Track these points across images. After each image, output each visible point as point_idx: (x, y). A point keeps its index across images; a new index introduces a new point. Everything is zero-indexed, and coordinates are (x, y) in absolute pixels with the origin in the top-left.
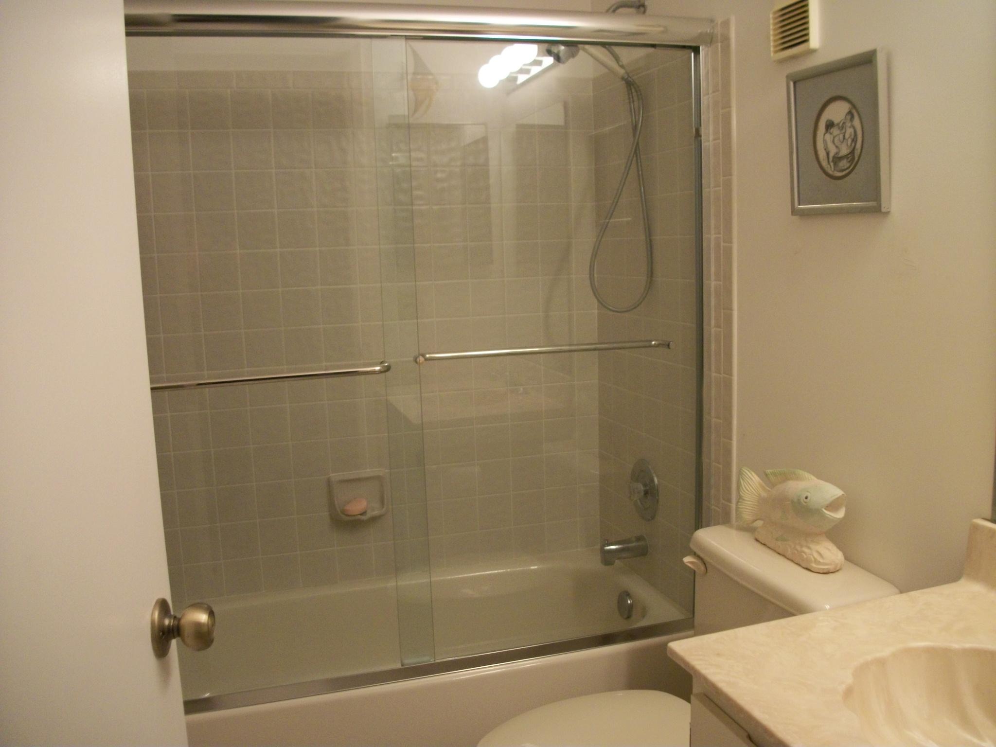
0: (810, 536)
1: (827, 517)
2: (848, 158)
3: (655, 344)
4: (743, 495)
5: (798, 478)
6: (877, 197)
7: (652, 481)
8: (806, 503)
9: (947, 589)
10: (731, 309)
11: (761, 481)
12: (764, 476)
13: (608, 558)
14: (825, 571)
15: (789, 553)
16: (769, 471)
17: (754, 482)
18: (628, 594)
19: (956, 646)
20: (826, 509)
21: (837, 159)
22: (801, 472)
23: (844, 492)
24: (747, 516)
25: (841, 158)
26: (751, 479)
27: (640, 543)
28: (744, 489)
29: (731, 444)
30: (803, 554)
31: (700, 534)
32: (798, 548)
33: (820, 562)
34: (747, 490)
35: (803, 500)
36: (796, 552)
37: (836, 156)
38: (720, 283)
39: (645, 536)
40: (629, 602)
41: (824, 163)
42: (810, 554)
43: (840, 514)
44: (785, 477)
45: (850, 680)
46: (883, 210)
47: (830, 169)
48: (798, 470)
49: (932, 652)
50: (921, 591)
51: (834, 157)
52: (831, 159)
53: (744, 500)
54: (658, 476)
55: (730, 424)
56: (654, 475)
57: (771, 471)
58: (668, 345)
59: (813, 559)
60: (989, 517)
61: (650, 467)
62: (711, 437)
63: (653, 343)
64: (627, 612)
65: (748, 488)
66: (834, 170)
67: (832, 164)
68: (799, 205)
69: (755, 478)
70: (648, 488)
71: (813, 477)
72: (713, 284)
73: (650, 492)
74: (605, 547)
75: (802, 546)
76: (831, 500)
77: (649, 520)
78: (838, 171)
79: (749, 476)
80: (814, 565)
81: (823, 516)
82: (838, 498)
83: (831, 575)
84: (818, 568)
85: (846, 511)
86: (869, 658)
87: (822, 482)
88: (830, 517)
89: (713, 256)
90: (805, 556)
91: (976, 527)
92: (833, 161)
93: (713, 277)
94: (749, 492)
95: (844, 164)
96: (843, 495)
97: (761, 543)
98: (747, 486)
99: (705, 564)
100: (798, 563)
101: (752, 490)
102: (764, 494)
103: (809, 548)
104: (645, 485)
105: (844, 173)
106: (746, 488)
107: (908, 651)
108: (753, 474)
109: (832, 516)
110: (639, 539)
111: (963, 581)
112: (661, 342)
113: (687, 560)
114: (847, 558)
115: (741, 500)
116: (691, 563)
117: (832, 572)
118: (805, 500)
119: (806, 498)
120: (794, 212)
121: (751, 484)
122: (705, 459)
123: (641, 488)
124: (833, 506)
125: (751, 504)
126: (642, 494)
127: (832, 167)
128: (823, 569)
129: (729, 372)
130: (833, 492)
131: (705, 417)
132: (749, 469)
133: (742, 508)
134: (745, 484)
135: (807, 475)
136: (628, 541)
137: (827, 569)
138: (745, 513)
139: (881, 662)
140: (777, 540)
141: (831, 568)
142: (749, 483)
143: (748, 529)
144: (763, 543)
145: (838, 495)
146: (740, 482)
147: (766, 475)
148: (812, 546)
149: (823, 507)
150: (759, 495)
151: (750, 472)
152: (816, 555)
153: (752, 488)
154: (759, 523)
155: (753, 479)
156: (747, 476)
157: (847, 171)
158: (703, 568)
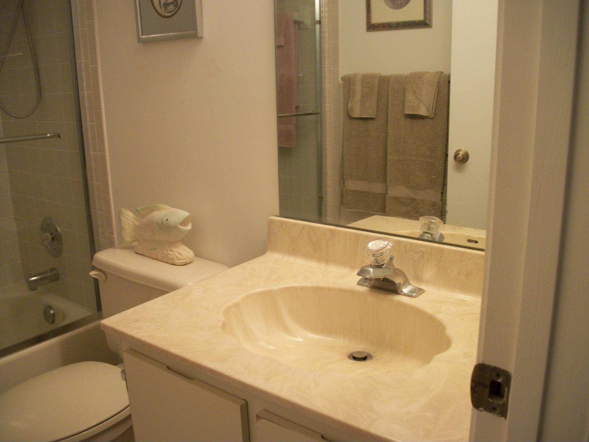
0: (172, 244)
1: (182, 230)
2: (173, 4)
3: (50, 136)
4: (123, 226)
5: (159, 209)
6: (194, 27)
7: (56, 230)
8: (167, 223)
9: (261, 259)
10: (100, 109)
11: (135, 216)
12: (136, 212)
13: (33, 286)
14: (184, 263)
15: (160, 256)
16: (139, 208)
17: (130, 217)
18: (51, 308)
19: (275, 288)
20: (180, 225)
21: (166, 5)
22: (161, 205)
23: (190, 213)
24: (128, 238)
25: (168, 4)
26: (128, 215)
27: (53, 273)
28: (124, 222)
29: (109, 197)
30: (169, 255)
31: (98, 256)
32: (165, 252)
33: (180, 258)
34: (126, 222)
35: (165, 222)
36: (164, 255)
37: (165, 3)
38: (91, 92)
39: (56, 267)
40: (52, 312)
41: (158, 8)
42: (173, 255)
43: (189, 227)
44: (151, 210)
45: (223, 319)
46: (199, 36)
47: (162, 12)
48: (159, 205)
49: (263, 294)
50: (247, 262)
51: (164, 4)
52: (162, 4)
53: (124, 229)
54: (59, 227)
55: (106, 183)
56: (57, 226)
57: (140, 208)
58: (59, 136)
59: (176, 257)
60: (278, 214)
61: (53, 221)
62: (95, 195)
63: (48, 135)
64: (52, 319)
65: (126, 221)
66: (165, 12)
67: (163, 8)
68: (143, 35)
69: (130, 214)
70: (54, 236)
71: (170, 208)
72: (86, 93)
73: (56, 238)
74: (30, 278)
75: (167, 251)
76: (183, 219)
77: (57, 256)
78: (168, 13)
79: (126, 213)
80: (177, 261)
81: (179, 230)
82: (187, 217)
83: (188, 266)
84: (180, 263)
85: (192, 225)
86: (230, 304)
87: (175, 210)
88: (184, 230)
89: (84, 74)
90: (170, 256)
91: (271, 221)
92: (164, 6)
93: (85, 89)
94: (127, 223)
95: (171, 8)
96: (190, 215)
97: (140, 254)
98: (125, 220)
99: (105, 274)
100: (167, 262)
101: (130, 222)
102: (137, 223)
103: (172, 251)
104: (51, 234)
105: (171, 14)
106: (125, 221)
107: (250, 296)
108: (129, 212)
109: (185, 229)
110: (52, 270)
111: (268, 254)
112: (54, 134)
113: (92, 273)
114: (196, 255)
115: (122, 230)
116: (95, 275)
117: (188, 264)
118: (166, 222)
119: (167, 220)
120: (139, 40)
121: (128, 218)
122: (92, 210)
123: (50, 236)
124: (184, 222)
125: (130, 231)
126: (51, 239)
127: (164, 10)
128: (183, 262)
129: (103, 151)
130: (183, 214)
131: (89, 182)
132: (125, 209)
133: (124, 235)
134: (124, 219)
135: (165, 206)
136: (45, 272)
137: (185, 262)
138: (126, 237)
139: (237, 305)
140: (150, 250)
141: (187, 261)
142: (127, 218)
143: (129, 248)
144: (141, 254)
145: (186, 216)
146: (121, 218)
147: (138, 211)
148: (174, 250)
149: (178, 224)
150: (135, 224)
151: (126, 210)
152: (177, 255)
153: (129, 220)
154: (136, 243)
155: (129, 214)
156: (124, 213)
157: (174, 12)
158: (103, 276)
